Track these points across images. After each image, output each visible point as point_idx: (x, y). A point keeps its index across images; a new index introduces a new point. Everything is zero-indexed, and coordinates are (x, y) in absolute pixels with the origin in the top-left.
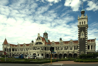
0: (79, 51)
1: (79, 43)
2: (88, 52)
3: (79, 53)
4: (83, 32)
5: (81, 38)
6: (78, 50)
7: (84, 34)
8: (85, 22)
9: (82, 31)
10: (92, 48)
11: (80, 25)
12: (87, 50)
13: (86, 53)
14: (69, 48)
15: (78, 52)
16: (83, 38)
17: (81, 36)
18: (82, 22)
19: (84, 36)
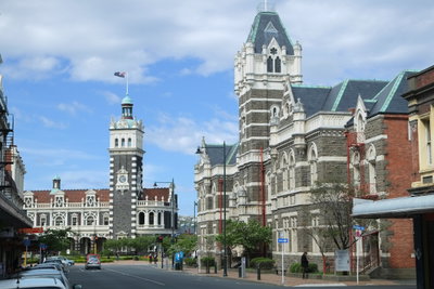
0: (112, 231)
1: (111, 204)
2: (139, 232)
3: (112, 237)
4: (123, 171)
6: (108, 228)
7: (126, 176)
8: (130, 140)
9: (120, 168)
10: (151, 222)
11: (117, 149)
12: (137, 228)
13: (133, 237)
14: (82, 218)
15: (108, 233)
16: (125, 191)
17: (119, 183)
18: (123, 140)
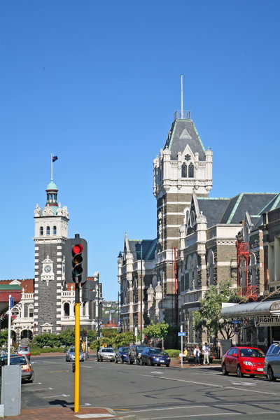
0: (37, 323)
1: (36, 295)
2: (63, 323)
3: (37, 330)
4: (48, 260)
5: (42, 279)
6: (33, 320)
8: (55, 228)
9: (45, 258)
11: (42, 237)
12: (62, 319)
13: (59, 329)
15: (33, 325)
16: (50, 281)
17: (44, 273)
18: (48, 228)
19: (52, 273)
